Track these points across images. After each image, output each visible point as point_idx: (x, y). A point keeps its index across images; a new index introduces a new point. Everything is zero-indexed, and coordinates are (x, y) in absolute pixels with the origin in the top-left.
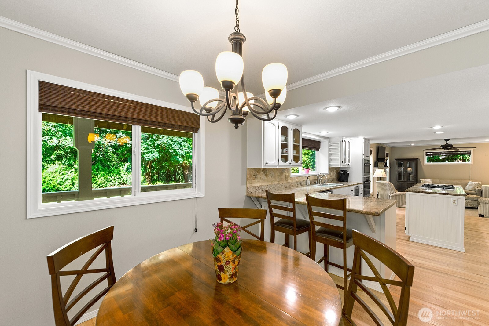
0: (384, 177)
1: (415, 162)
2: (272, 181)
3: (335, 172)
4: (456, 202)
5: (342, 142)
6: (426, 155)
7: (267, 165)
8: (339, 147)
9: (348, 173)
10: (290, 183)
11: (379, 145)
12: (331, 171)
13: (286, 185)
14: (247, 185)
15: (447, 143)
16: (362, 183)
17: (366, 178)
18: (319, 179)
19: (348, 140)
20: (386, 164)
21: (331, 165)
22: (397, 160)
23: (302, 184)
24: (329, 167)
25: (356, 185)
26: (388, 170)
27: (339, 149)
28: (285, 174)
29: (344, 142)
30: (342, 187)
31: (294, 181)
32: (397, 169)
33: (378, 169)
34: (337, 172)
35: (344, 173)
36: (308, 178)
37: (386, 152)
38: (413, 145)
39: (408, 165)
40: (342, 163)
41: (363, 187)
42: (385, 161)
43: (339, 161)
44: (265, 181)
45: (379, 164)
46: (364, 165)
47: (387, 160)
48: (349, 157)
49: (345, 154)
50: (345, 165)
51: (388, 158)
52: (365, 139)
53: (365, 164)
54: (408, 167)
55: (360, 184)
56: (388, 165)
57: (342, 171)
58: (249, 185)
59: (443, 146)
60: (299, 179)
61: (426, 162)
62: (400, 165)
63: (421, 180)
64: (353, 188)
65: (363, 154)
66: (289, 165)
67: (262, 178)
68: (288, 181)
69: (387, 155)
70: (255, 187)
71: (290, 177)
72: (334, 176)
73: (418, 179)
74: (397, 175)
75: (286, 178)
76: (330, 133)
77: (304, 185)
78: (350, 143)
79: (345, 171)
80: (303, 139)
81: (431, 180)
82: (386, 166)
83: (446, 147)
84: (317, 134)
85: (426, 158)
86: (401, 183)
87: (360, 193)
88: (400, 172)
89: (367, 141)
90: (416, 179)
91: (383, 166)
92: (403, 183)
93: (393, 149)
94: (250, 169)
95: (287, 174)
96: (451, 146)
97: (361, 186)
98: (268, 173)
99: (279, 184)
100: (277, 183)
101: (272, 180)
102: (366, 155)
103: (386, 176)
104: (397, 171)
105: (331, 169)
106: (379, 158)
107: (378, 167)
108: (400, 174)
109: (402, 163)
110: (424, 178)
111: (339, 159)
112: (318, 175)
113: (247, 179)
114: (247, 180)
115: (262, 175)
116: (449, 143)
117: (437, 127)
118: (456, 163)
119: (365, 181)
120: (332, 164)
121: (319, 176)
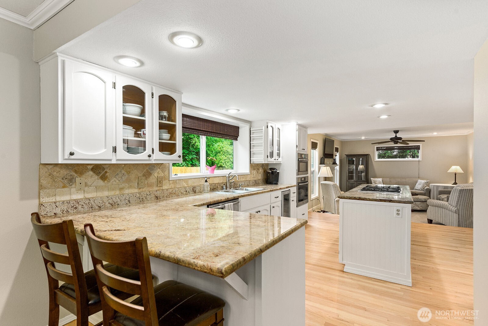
0: (330, 176)
1: (366, 158)
2: (121, 189)
3: (261, 170)
4: (400, 212)
5: (267, 127)
6: (377, 150)
7: (72, 157)
8: (263, 135)
9: (278, 171)
10: (167, 190)
11: (327, 137)
12: (254, 169)
13: (158, 194)
14: (39, 198)
15: (396, 136)
16: (295, 186)
17: (301, 178)
18: (229, 182)
19: (277, 125)
20: (335, 160)
21: (253, 160)
22: (347, 156)
23: (197, 191)
24: (250, 163)
25: (284, 188)
26: (337, 168)
27: (263, 137)
28: (156, 175)
29: (270, 129)
30: (262, 193)
31: (179, 186)
32: (347, 167)
33: (325, 166)
34: (264, 171)
35: (272, 171)
36: (206, 181)
37: (335, 146)
38: (363, 138)
39: (361, 162)
40: (268, 157)
41: (296, 191)
42: (334, 157)
43: (263, 156)
44: (97, 188)
45: (326, 160)
46: (298, 160)
47: (336, 156)
48: (279, 150)
49: (273, 145)
50: (271, 160)
51: (338, 154)
52: (300, 125)
53: (300, 160)
54: (360, 164)
55: (292, 187)
56: (338, 162)
57: (271, 169)
58: (44, 200)
59: (392, 139)
60: (191, 183)
61: (377, 159)
62: (351, 162)
63: (372, 179)
64: (279, 193)
65: (297, 146)
66: (147, 158)
67: (89, 184)
68: (165, 187)
69: (337, 150)
70: (68, 202)
71: (169, 180)
72: (260, 176)
73: (369, 178)
74: (348, 174)
75: (160, 182)
76: (242, 111)
77: (201, 192)
78: (281, 131)
79: (274, 169)
80: (184, 116)
81: (381, 179)
82: (335, 163)
83: (395, 140)
84: (223, 111)
85: (377, 153)
86: (352, 183)
87: (291, 199)
88: (352, 170)
89: (302, 128)
90: (367, 178)
91: (331, 163)
92: (353, 183)
93: (343, 143)
94: (51, 167)
95: (162, 175)
96: (400, 139)
97: (294, 190)
98: (108, 174)
99: (139, 193)
100: (136, 191)
101: (121, 186)
102: (302, 148)
103: (332, 176)
104: (348, 169)
105: (254, 166)
106: (326, 154)
107: (325, 164)
108: (351, 172)
109: (354, 159)
110: (375, 177)
111: (263, 152)
112: (227, 176)
113: (41, 187)
114: (40, 189)
115: (91, 178)
116: (399, 135)
117: (379, 106)
118: (406, 159)
119: (299, 183)
120: (255, 160)
121: (229, 177)
